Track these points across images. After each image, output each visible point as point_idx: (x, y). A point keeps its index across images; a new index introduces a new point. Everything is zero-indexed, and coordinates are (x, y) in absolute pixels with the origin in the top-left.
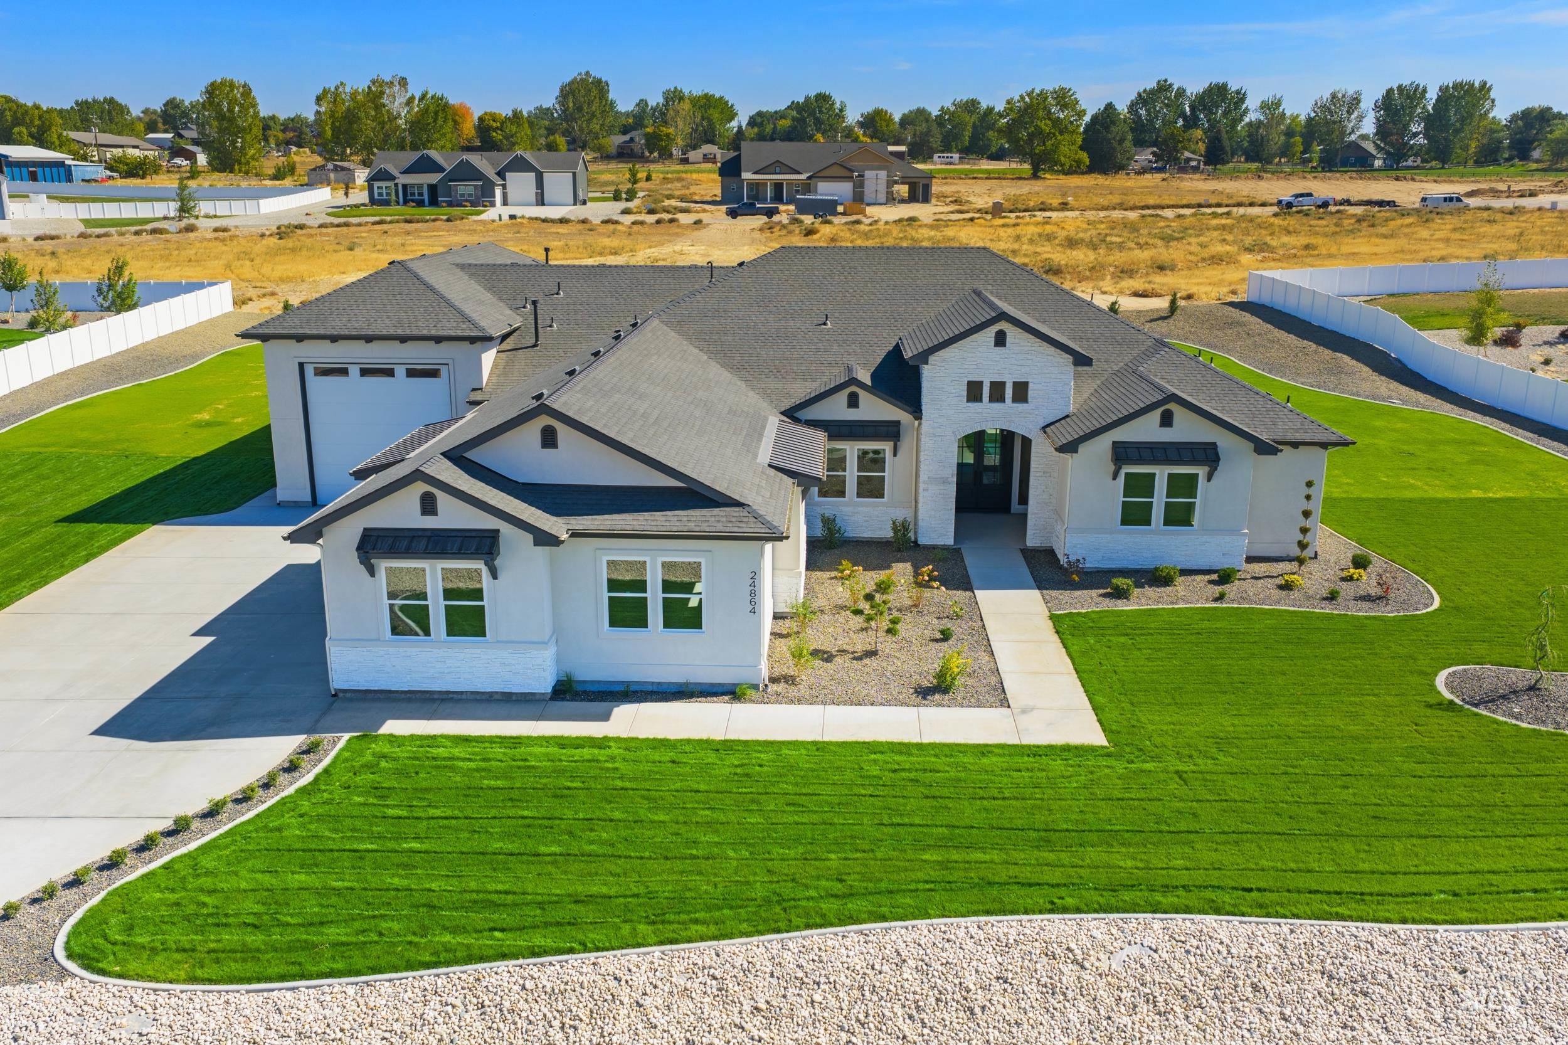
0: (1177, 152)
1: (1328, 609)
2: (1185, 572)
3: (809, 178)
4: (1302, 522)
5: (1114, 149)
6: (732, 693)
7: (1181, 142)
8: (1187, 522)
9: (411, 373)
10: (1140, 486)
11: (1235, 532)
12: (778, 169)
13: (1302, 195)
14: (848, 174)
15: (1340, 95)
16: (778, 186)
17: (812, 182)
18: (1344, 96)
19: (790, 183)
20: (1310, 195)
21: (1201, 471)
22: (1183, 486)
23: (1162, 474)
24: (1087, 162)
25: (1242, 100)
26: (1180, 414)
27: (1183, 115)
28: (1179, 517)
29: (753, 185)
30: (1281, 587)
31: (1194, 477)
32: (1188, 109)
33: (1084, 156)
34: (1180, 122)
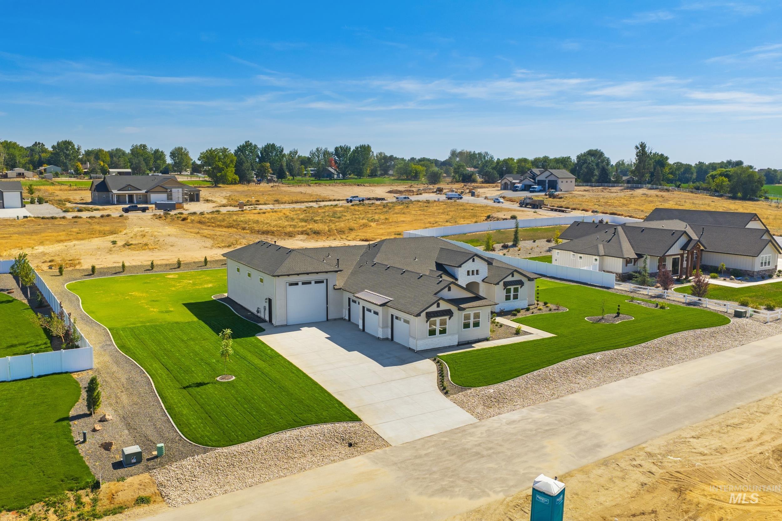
0: (266, 174)
1: (550, 312)
2: (522, 309)
3: (146, 192)
4: (537, 295)
5: (246, 173)
6: (487, 340)
7: (267, 169)
8: (517, 298)
9: (316, 282)
10: (508, 291)
11: (525, 299)
12: (130, 189)
13: (355, 197)
14: (165, 190)
15: (320, 150)
16: (131, 196)
17: (148, 194)
18: (321, 150)
19: (137, 194)
20: (357, 197)
21: (519, 286)
22: (516, 290)
23: (512, 288)
24: (238, 179)
25: (282, 151)
26: (515, 273)
27: (258, 156)
28: (516, 297)
29: (119, 196)
30: (539, 310)
31: (518, 288)
32: (260, 154)
33: (237, 177)
34: (257, 160)
